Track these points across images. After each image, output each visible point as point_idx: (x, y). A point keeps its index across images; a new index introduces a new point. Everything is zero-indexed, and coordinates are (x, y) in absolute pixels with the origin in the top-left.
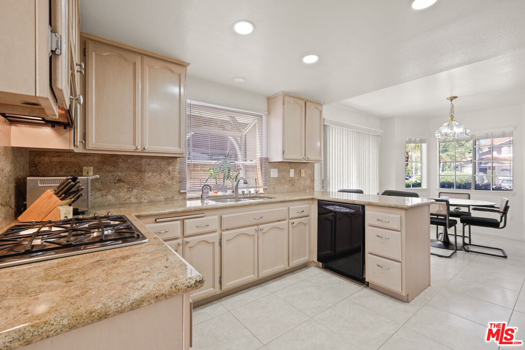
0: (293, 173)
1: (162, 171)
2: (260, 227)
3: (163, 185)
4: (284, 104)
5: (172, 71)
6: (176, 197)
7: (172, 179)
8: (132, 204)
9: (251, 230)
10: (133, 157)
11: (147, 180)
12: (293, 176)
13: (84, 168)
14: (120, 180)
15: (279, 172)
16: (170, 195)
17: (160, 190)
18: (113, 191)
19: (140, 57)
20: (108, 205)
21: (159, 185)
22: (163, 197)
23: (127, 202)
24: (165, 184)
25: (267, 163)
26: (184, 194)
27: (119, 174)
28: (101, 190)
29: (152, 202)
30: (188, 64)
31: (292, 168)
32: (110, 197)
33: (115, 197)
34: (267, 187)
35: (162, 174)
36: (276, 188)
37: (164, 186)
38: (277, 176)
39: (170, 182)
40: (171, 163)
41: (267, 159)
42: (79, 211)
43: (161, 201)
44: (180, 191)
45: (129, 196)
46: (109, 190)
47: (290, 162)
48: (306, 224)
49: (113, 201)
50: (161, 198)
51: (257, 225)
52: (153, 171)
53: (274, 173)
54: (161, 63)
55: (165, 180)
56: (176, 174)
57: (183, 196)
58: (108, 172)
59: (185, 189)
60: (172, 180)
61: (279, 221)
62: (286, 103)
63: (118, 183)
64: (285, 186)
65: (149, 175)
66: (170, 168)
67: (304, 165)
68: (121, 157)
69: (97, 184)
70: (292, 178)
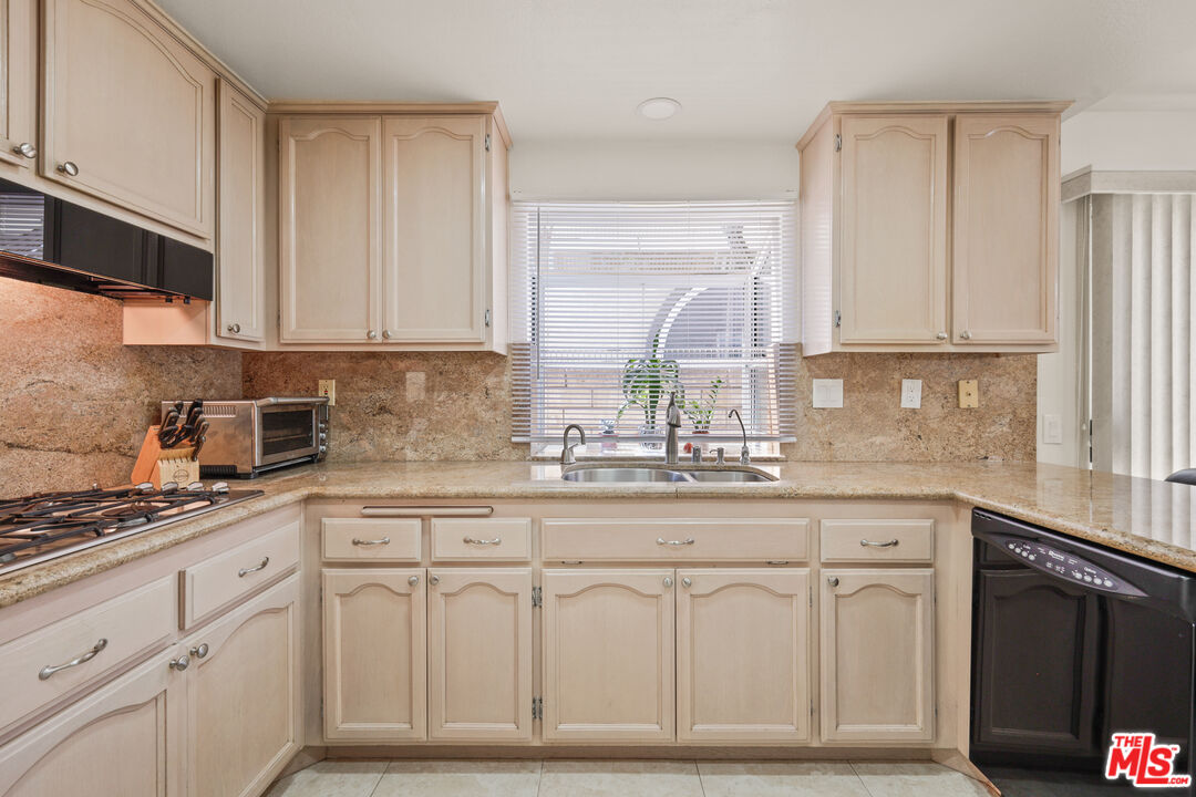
0: (917, 395)
1: (470, 387)
2: (685, 573)
3: (473, 421)
4: (839, 149)
5: (453, 136)
6: (504, 453)
7: (494, 407)
8: (405, 461)
9: (649, 579)
10: (409, 358)
11: (437, 408)
12: (917, 404)
13: (321, 382)
14: (383, 409)
15: (848, 390)
16: (489, 447)
17: (465, 435)
18: (371, 431)
19: (378, 122)
20: (362, 461)
21: (464, 421)
22: (474, 452)
23: (397, 457)
24: (477, 420)
25: (798, 362)
26: (524, 447)
27: (382, 395)
28: (349, 429)
29: (447, 461)
30: (494, 105)
31: (910, 377)
32: (365, 444)
33: (374, 446)
34: (794, 440)
35: (471, 396)
36: (838, 445)
37: (474, 423)
38: (840, 404)
39: (487, 416)
40: (492, 367)
41: (799, 347)
42: (239, 471)
43: (469, 461)
44: (510, 439)
45: (400, 445)
46: (364, 430)
47: (902, 356)
48: (914, 596)
49: (370, 454)
50: (469, 453)
51: (676, 565)
52: (451, 389)
53: (828, 393)
54: (424, 122)
55: (478, 409)
56: (504, 395)
57: (520, 453)
58: (362, 390)
59: (526, 433)
60: (495, 409)
61: (770, 564)
62: (848, 145)
63: (379, 414)
64: (878, 440)
65: (441, 399)
66: (491, 381)
67: (977, 362)
68: (385, 358)
69: (342, 415)
70: (914, 411)
